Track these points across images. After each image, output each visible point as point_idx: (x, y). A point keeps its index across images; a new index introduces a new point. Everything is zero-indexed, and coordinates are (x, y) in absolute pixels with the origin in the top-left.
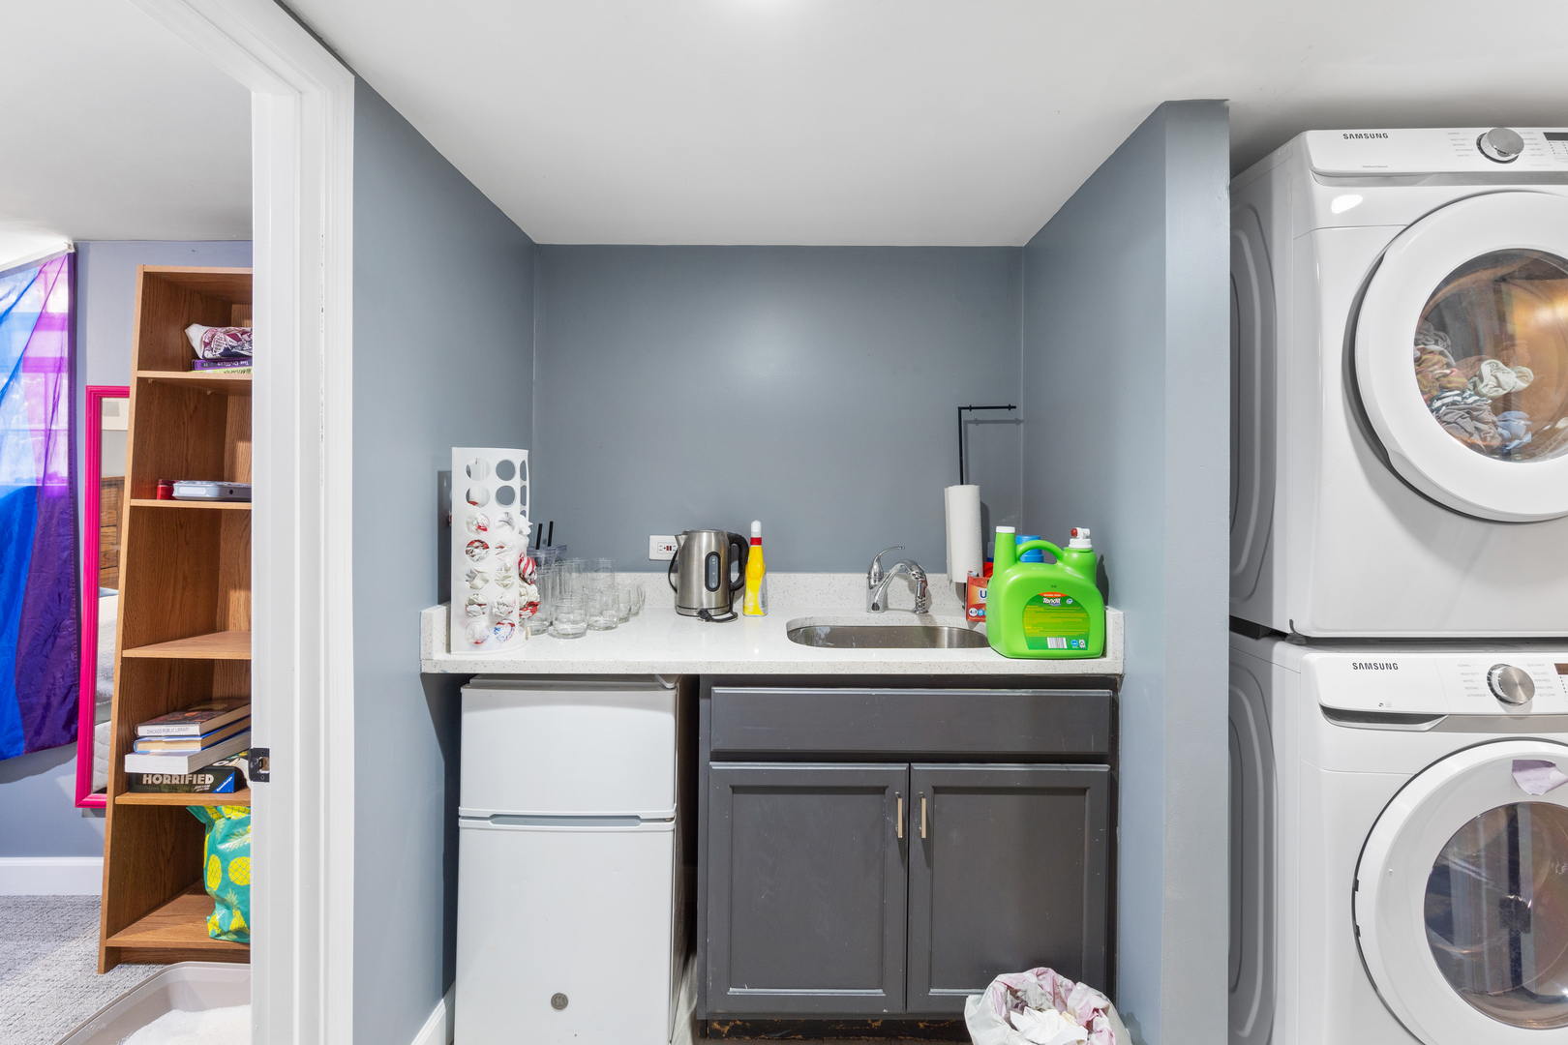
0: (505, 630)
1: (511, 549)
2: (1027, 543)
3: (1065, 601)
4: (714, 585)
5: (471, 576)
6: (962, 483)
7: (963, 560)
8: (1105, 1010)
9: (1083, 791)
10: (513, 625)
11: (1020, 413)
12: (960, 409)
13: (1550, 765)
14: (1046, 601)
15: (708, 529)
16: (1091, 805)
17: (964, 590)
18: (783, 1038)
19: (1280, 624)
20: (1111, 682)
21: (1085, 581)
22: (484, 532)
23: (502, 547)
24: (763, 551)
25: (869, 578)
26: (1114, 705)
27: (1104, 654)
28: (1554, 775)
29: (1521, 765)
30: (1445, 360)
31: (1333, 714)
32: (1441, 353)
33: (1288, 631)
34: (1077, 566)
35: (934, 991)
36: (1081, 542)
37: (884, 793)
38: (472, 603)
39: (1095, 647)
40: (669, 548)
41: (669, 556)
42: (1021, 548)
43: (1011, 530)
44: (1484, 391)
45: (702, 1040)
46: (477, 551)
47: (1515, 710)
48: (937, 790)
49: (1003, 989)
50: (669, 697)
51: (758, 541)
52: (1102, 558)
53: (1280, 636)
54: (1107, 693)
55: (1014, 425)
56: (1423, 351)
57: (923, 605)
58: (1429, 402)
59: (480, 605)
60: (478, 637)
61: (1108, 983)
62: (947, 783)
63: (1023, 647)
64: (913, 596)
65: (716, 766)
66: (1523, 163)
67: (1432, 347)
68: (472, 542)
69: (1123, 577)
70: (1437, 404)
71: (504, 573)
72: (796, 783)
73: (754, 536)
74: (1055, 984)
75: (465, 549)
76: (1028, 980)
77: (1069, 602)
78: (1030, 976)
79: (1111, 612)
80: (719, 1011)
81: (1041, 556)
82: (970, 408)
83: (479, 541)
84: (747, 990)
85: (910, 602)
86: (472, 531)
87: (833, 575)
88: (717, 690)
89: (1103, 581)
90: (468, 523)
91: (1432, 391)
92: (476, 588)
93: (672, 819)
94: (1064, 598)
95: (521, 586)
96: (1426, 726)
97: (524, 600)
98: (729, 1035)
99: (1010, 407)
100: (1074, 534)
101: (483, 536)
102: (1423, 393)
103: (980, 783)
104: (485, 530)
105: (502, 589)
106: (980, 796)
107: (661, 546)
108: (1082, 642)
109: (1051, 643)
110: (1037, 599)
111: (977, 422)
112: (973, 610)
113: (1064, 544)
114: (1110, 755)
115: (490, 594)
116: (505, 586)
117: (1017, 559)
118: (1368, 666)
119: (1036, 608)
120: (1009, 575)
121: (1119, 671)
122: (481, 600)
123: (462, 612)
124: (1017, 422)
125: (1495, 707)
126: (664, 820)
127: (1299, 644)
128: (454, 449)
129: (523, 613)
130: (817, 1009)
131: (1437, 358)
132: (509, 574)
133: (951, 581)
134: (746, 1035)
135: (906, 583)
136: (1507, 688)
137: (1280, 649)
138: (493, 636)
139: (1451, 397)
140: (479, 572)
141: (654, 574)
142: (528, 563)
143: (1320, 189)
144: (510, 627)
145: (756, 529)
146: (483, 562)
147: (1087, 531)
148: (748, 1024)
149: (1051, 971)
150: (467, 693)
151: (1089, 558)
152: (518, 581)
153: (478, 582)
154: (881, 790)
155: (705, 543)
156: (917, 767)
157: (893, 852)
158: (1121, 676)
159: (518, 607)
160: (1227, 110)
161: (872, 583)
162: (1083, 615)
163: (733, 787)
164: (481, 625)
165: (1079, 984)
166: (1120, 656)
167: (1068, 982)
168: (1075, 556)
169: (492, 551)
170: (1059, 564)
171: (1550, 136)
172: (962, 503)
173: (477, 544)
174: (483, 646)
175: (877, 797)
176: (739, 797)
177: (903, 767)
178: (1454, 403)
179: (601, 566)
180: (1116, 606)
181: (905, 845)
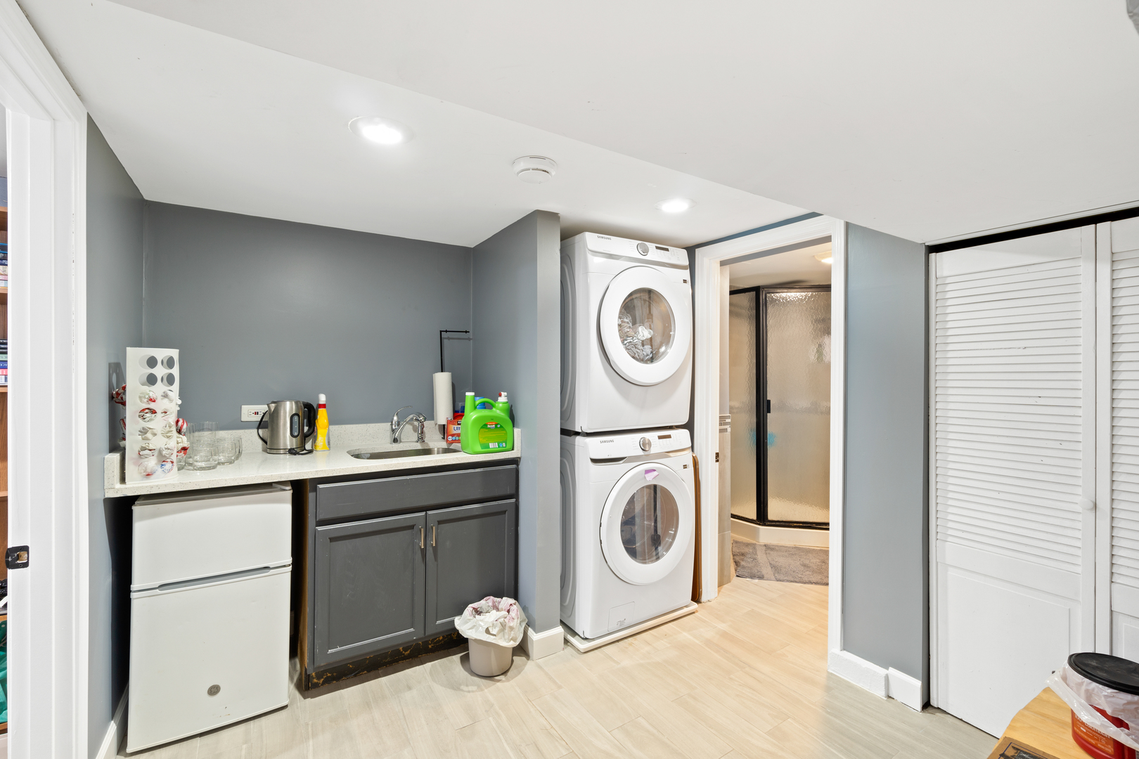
0: (168, 466)
1: (171, 413)
2: (479, 401)
3: (498, 426)
4: (296, 434)
5: (144, 432)
6: (442, 371)
7: (443, 412)
8: (515, 604)
9: (504, 512)
10: (172, 462)
11: (470, 335)
12: (441, 332)
13: (655, 470)
14: (489, 426)
15: (290, 400)
16: (508, 517)
17: (443, 429)
18: (355, 676)
19: (577, 429)
20: (515, 461)
21: (505, 416)
22: (154, 403)
23: (166, 413)
24: (327, 411)
25: (392, 425)
26: (517, 471)
27: (513, 449)
28: (655, 473)
29: (647, 472)
30: (628, 325)
31: (594, 461)
32: (628, 323)
33: (580, 431)
34: (501, 410)
35: (438, 622)
36: (503, 399)
37: (413, 528)
38: (144, 449)
39: (509, 446)
40: (256, 413)
41: (258, 418)
42: (477, 402)
43: (473, 394)
44: (639, 338)
45: (306, 692)
46: (148, 415)
47: (646, 453)
48: (440, 522)
49: (472, 609)
50: (288, 494)
51: (324, 406)
52: (512, 406)
53: (577, 434)
54: (514, 466)
55: (468, 341)
56: (622, 321)
57: (421, 439)
58: (623, 342)
59: (150, 450)
60: (149, 471)
61: (515, 595)
62: (445, 518)
63: (479, 449)
64: (416, 434)
65: (320, 528)
66: (649, 257)
67: (626, 320)
68: (144, 410)
69: (521, 414)
70: (626, 342)
71: (168, 429)
72: (367, 530)
73: (321, 403)
74: (494, 602)
75: (138, 414)
76: (483, 604)
77: (499, 426)
78: (483, 602)
79: (516, 430)
80: (322, 664)
81: (484, 406)
82: (446, 331)
83: (148, 409)
84: (339, 648)
85: (415, 436)
86: (144, 402)
87: (368, 425)
88: (321, 486)
89: (512, 417)
90: (140, 397)
91: (624, 337)
92: (148, 439)
93: (290, 565)
94: (496, 424)
95: (178, 437)
96: (621, 462)
97: (181, 445)
98: (324, 683)
99: (466, 332)
100: (500, 395)
101: (152, 405)
102: (621, 337)
103: (460, 516)
104: (154, 401)
105: (167, 439)
106: (460, 522)
107: (251, 412)
108: (504, 444)
109: (491, 445)
110: (485, 426)
111: (449, 338)
112: (450, 437)
113: (496, 400)
114: (515, 495)
115: (157, 442)
116: (168, 437)
117: (475, 408)
118: (605, 442)
119: (485, 430)
120: (471, 415)
121: (519, 456)
122: (151, 447)
123: (136, 455)
124: (469, 339)
125: (641, 453)
126: (284, 566)
127: (584, 436)
128: (129, 349)
129: (179, 454)
130: (379, 647)
131: (626, 324)
132: (171, 429)
133: (436, 424)
134: (334, 680)
135: (411, 427)
136: (644, 446)
137: (578, 438)
138: (160, 470)
139: (629, 340)
140: (150, 429)
141: (246, 431)
142: (184, 422)
143: (590, 256)
144: (171, 464)
145: (322, 399)
146: (152, 422)
147: (506, 394)
148: (335, 674)
149: (492, 597)
150: (137, 510)
151: (506, 406)
152: (175, 433)
153: (149, 435)
154: (412, 527)
155: (289, 408)
156: (429, 512)
157: (419, 556)
158: (520, 458)
159: (176, 451)
160: (559, 217)
161: (394, 428)
162: (504, 432)
163: (330, 539)
164: (152, 463)
165: (504, 598)
166: (520, 449)
167: (499, 599)
168: (501, 405)
169: (159, 415)
170: (494, 409)
171: (657, 248)
172: (442, 381)
173: (147, 411)
174: (152, 477)
175: (410, 531)
176: (334, 544)
177: (423, 513)
178: (630, 342)
179: (205, 427)
180: (518, 427)
181: (424, 552)
